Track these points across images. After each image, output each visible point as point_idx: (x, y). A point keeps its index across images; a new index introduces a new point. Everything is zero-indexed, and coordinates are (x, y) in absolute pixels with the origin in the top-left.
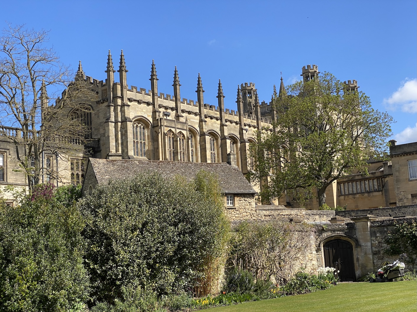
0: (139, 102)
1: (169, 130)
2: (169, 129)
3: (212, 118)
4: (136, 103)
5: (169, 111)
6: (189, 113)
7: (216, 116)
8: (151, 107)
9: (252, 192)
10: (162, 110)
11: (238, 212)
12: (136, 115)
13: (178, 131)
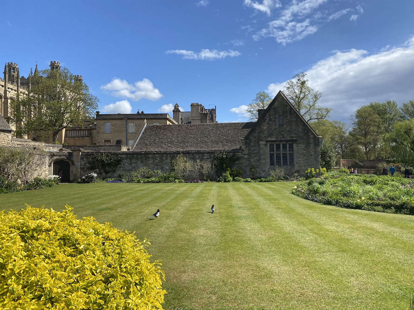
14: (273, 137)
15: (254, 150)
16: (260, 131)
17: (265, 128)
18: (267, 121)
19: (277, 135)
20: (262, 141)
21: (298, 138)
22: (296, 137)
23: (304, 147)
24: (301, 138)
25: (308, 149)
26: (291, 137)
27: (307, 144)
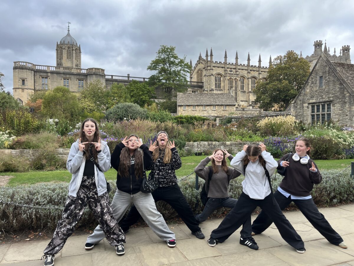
0: (218, 67)
1: (230, 78)
3: (254, 71)
4: (217, 68)
5: (232, 70)
6: (242, 70)
7: (256, 70)
8: (224, 69)
10: (229, 70)
11: (227, 112)
12: (216, 72)
13: (234, 78)
14: (314, 99)
15: (299, 112)
16: (304, 94)
17: (308, 91)
18: (310, 84)
19: (317, 96)
20: (305, 103)
21: (334, 98)
22: (333, 97)
23: (340, 107)
24: (338, 97)
25: (343, 109)
26: (328, 98)
27: (342, 104)
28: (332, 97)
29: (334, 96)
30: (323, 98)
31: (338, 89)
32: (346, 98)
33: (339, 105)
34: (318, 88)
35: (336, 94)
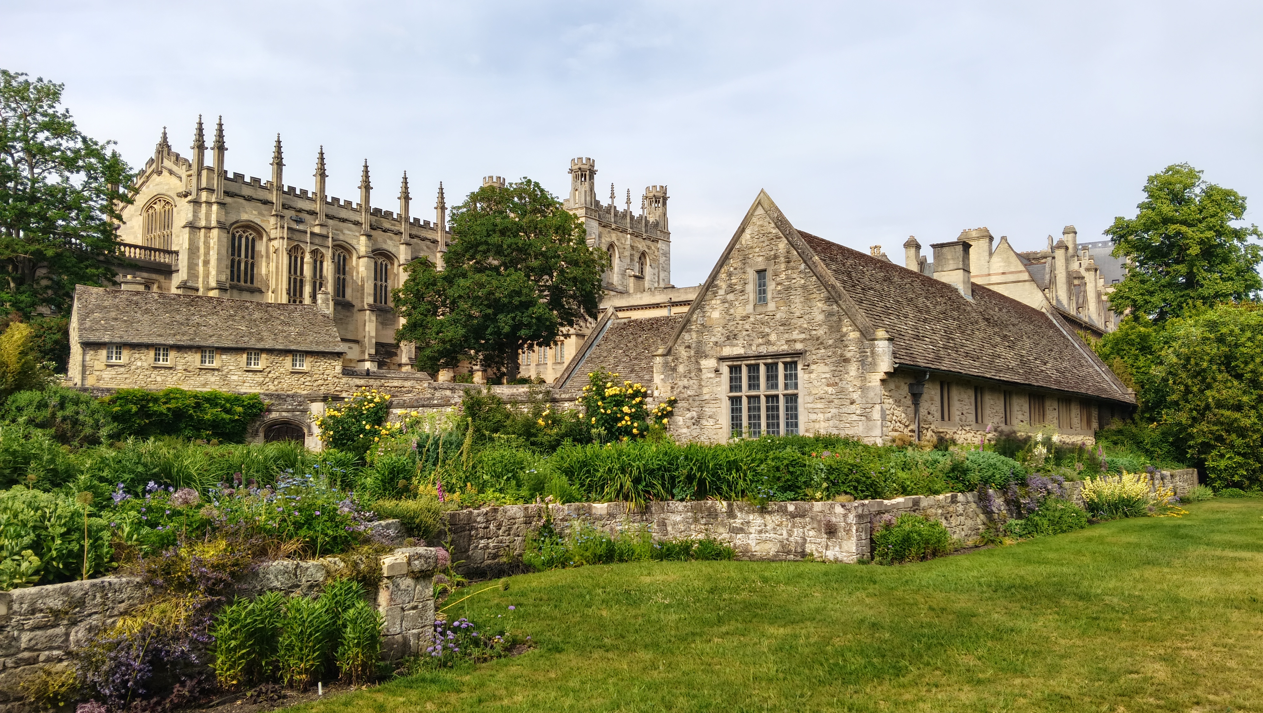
0: (247, 199)
1: (295, 247)
2: (296, 243)
3: (385, 230)
4: (241, 201)
5: (304, 216)
6: (342, 220)
7: (393, 228)
9: (338, 349)
11: (309, 379)
12: (239, 218)
13: (312, 248)
14: (737, 345)
15: (685, 387)
16: (702, 325)
17: (716, 315)
18: (722, 292)
19: (748, 335)
20: (706, 357)
21: (808, 343)
22: (805, 339)
23: (828, 376)
24: (819, 342)
25: (841, 380)
26: (788, 342)
27: (837, 364)
28: (802, 341)
29: (808, 337)
30: (768, 343)
31: (820, 317)
32: (846, 346)
33: (827, 369)
34: (750, 308)
35: (814, 332)
